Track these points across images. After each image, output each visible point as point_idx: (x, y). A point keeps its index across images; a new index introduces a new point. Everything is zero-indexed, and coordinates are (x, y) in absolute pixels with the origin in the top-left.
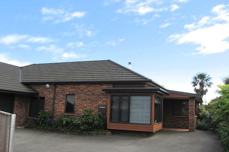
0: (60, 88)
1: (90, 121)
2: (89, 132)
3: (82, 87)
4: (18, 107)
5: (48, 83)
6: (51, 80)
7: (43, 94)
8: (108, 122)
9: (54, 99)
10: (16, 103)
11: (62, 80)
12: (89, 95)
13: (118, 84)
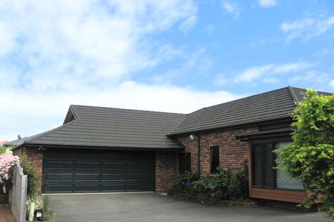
0: (204, 139)
1: (224, 184)
2: (226, 202)
3: (226, 134)
4: (160, 167)
5: (191, 133)
6: (195, 129)
7: (189, 149)
8: (250, 186)
9: (199, 154)
10: (158, 163)
11: (206, 127)
12: (233, 146)
13: (265, 126)
